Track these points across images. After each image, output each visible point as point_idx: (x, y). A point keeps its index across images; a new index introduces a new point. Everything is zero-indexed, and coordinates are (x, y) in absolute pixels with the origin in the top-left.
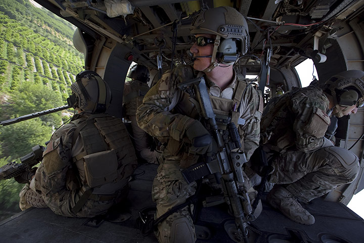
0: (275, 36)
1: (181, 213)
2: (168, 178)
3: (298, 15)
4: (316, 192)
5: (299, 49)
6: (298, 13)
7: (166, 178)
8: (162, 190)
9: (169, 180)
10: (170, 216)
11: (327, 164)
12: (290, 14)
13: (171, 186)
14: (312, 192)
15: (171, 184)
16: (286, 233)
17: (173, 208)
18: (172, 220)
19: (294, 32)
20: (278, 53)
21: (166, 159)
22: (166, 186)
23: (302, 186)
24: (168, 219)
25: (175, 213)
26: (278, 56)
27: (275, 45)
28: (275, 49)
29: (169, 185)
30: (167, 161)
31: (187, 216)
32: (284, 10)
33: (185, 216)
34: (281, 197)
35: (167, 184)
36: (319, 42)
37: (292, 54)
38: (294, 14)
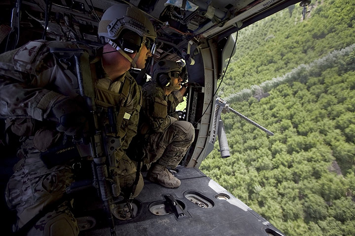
0: (161, 33)
1: (57, 210)
2: (36, 173)
3: (179, 22)
4: (177, 158)
5: (177, 50)
6: (179, 20)
7: (31, 175)
8: (26, 190)
9: (36, 176)
10: (42, 219)
11: (176, 135)
12: (174, 18)
13: (40, 183)
14: (175, 159)
15: (39, 180)
16: (162, 198)
17: (44, 207)
18: (44, 223)
19: (175, 34)
20: (161, 48)
21: (30, 151)
22: (32, 184)
23: (168, 156)
24: (38, 223)
25: (49, 213)
26: (161, 51)
27: (160, 41)
28: (160, 44)
29: (37, 182)
30: (32, 155)
31: (66, 212)
32: (170, 13)
33: (63, 212)
34: (157, 172)
35: (33, 181)
36: (191, 48)
37: (172, 52)
38: (176, 19)
